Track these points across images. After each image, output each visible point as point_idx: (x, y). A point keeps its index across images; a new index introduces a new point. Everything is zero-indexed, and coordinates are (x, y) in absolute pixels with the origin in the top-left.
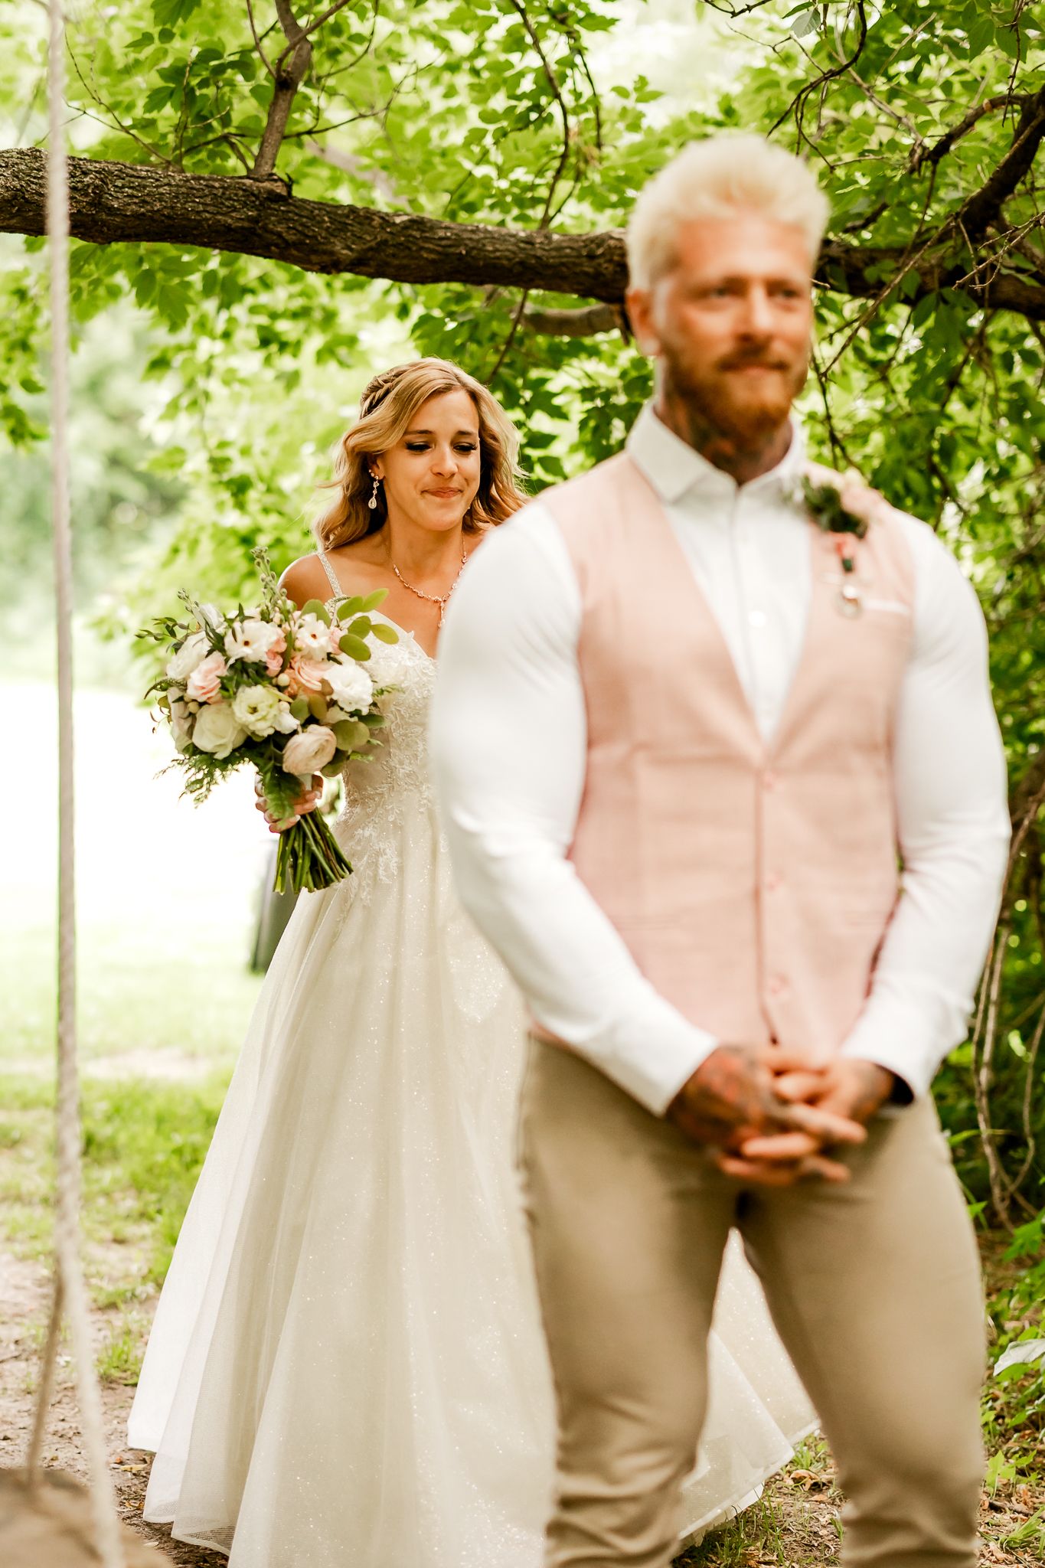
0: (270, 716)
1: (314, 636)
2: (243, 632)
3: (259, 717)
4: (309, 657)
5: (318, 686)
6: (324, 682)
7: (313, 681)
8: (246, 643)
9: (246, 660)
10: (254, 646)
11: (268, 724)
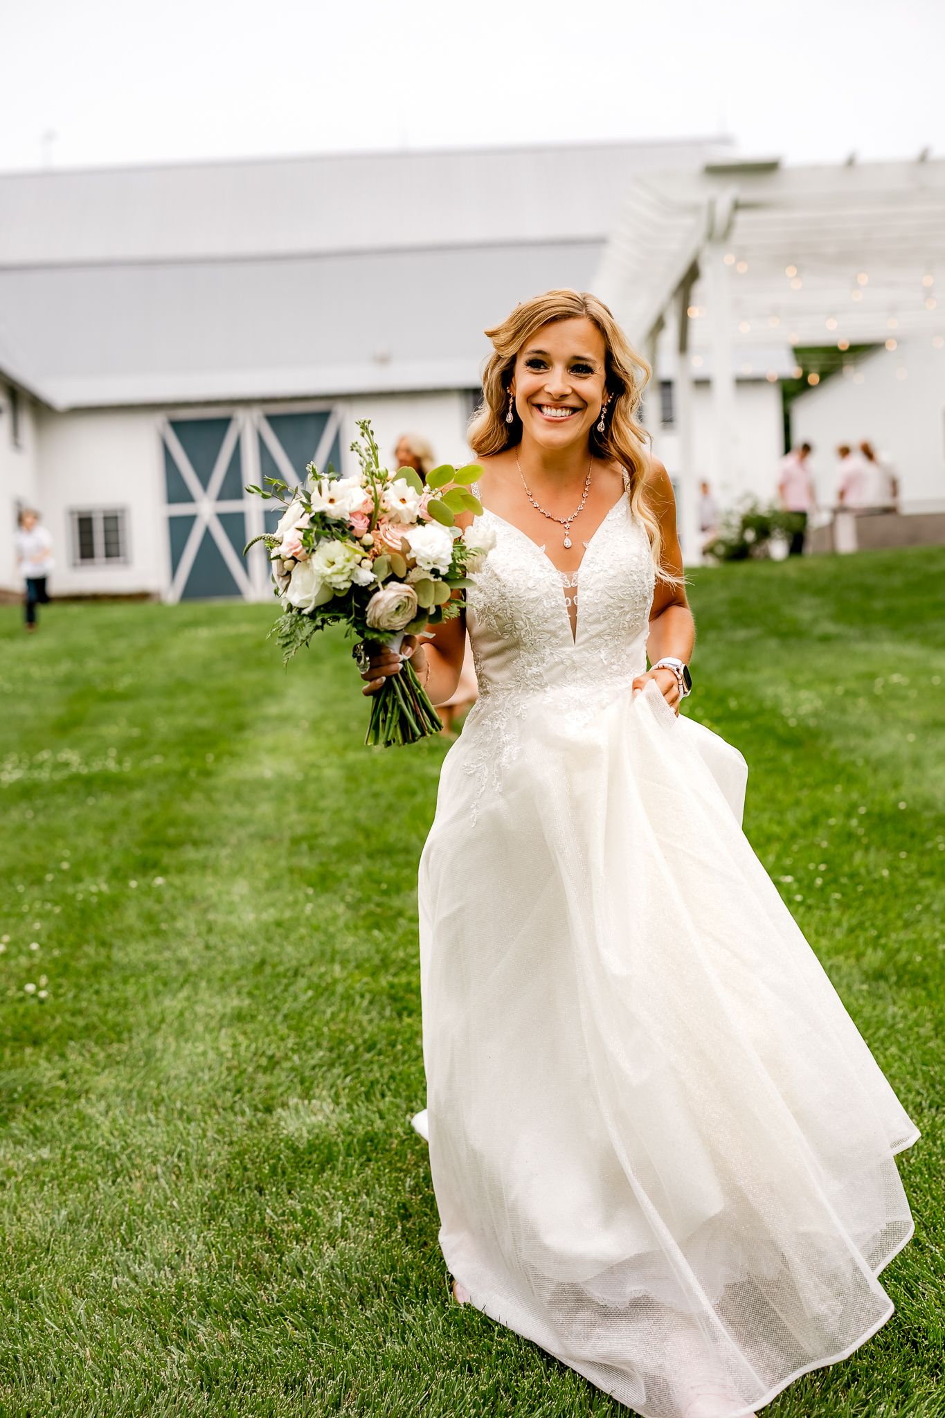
0: (347, 570)
1: (403, 500)
2: (329, 489)
3: (335, 570)
4: (396, 520)
5: (398, 546)
6: (403, 540)
7: (395, 541)
8: (332, 501)
9: (328, 515)
10: (337, 503)
11: (345, 577)
